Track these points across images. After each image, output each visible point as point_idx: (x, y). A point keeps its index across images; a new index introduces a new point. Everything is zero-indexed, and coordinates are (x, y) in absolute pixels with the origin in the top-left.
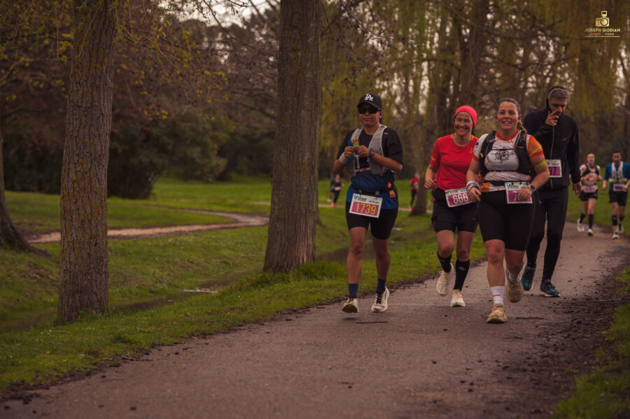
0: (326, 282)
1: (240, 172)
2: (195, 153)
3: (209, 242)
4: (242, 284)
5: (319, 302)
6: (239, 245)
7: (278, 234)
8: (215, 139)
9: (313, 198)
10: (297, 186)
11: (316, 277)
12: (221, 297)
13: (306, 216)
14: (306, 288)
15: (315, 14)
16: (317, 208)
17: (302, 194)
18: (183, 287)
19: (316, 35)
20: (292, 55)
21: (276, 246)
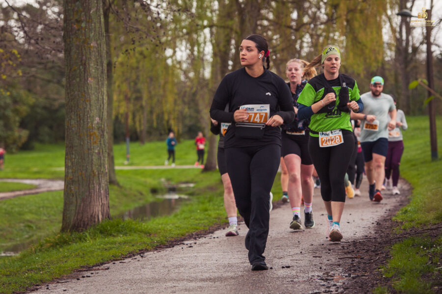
0: (120, 238)
1: (42, 142)
3: (12, 208)
4: (41, 246)
6: (41, 209)
7: (73, 196)
8: (16, 112)
9: (104, 160)
10: (89, 149)
11: (111, 235)
13: (98, 177)
14: (102, 245)
17: (93, 157)
19: (97, 6)
21: (73, 208)
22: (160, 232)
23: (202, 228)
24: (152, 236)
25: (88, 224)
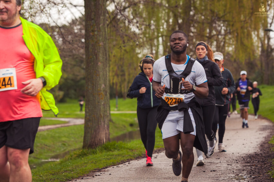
0: (116, 152)
1: (71, 98)
3: (55, 134)
4: (72, 156)
5: (113, 164)
6: (71, 135)
7: (89, 128)
9: (107, 108)
10: (98, 102)
11: (110, 150)
12: (61, 164)
13: (104, 118)
14: (106, 156)
15: (103, 12)
16: (110, 114)
17: (101, 107)
18: (42, 159)
19: (104, 23)
20: (91, 34)
21: (89, 135)
22: (137, 149)
24: (133, 151)
25: (97, 144)
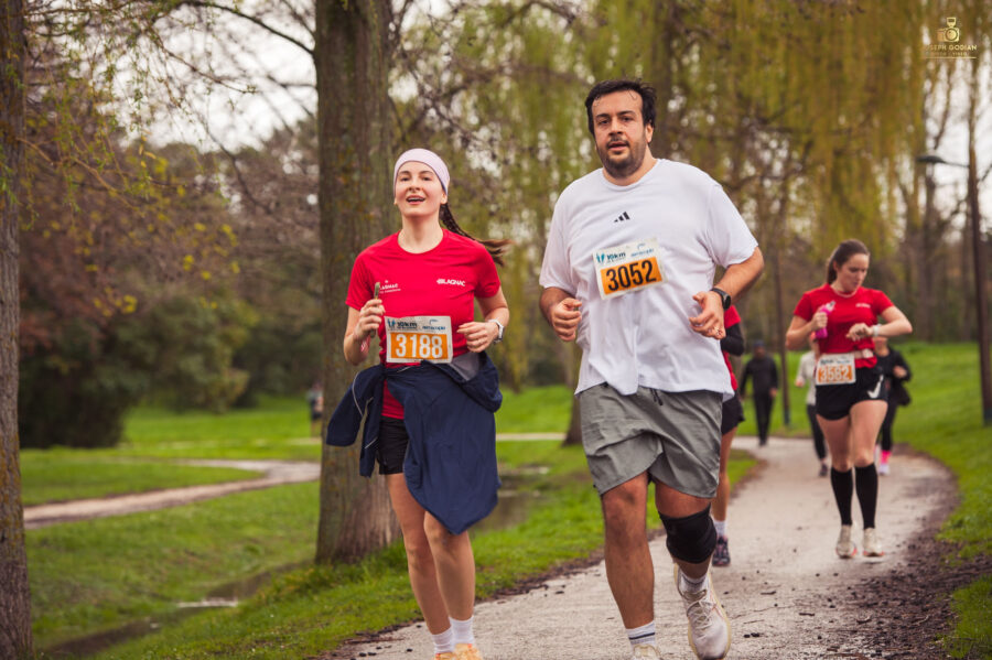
1: (272, 393)
2: (193, 364)
3: (221, 516)
4: (279, 590)
5: (416, 616)
6: (274, 517)
7: (337, 495)
8: (226, 339)
12: (243, 615)
14: (394, 590)
15: (378, 106)
18: (178, 599)
19: (382, 142)
20: (341, 180)
21: (336, 518)
22: (499, 564)
23: (577, 555)
24: (485, 570)
25: (365, 549)
